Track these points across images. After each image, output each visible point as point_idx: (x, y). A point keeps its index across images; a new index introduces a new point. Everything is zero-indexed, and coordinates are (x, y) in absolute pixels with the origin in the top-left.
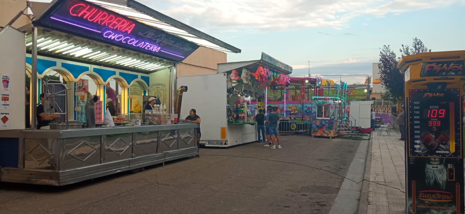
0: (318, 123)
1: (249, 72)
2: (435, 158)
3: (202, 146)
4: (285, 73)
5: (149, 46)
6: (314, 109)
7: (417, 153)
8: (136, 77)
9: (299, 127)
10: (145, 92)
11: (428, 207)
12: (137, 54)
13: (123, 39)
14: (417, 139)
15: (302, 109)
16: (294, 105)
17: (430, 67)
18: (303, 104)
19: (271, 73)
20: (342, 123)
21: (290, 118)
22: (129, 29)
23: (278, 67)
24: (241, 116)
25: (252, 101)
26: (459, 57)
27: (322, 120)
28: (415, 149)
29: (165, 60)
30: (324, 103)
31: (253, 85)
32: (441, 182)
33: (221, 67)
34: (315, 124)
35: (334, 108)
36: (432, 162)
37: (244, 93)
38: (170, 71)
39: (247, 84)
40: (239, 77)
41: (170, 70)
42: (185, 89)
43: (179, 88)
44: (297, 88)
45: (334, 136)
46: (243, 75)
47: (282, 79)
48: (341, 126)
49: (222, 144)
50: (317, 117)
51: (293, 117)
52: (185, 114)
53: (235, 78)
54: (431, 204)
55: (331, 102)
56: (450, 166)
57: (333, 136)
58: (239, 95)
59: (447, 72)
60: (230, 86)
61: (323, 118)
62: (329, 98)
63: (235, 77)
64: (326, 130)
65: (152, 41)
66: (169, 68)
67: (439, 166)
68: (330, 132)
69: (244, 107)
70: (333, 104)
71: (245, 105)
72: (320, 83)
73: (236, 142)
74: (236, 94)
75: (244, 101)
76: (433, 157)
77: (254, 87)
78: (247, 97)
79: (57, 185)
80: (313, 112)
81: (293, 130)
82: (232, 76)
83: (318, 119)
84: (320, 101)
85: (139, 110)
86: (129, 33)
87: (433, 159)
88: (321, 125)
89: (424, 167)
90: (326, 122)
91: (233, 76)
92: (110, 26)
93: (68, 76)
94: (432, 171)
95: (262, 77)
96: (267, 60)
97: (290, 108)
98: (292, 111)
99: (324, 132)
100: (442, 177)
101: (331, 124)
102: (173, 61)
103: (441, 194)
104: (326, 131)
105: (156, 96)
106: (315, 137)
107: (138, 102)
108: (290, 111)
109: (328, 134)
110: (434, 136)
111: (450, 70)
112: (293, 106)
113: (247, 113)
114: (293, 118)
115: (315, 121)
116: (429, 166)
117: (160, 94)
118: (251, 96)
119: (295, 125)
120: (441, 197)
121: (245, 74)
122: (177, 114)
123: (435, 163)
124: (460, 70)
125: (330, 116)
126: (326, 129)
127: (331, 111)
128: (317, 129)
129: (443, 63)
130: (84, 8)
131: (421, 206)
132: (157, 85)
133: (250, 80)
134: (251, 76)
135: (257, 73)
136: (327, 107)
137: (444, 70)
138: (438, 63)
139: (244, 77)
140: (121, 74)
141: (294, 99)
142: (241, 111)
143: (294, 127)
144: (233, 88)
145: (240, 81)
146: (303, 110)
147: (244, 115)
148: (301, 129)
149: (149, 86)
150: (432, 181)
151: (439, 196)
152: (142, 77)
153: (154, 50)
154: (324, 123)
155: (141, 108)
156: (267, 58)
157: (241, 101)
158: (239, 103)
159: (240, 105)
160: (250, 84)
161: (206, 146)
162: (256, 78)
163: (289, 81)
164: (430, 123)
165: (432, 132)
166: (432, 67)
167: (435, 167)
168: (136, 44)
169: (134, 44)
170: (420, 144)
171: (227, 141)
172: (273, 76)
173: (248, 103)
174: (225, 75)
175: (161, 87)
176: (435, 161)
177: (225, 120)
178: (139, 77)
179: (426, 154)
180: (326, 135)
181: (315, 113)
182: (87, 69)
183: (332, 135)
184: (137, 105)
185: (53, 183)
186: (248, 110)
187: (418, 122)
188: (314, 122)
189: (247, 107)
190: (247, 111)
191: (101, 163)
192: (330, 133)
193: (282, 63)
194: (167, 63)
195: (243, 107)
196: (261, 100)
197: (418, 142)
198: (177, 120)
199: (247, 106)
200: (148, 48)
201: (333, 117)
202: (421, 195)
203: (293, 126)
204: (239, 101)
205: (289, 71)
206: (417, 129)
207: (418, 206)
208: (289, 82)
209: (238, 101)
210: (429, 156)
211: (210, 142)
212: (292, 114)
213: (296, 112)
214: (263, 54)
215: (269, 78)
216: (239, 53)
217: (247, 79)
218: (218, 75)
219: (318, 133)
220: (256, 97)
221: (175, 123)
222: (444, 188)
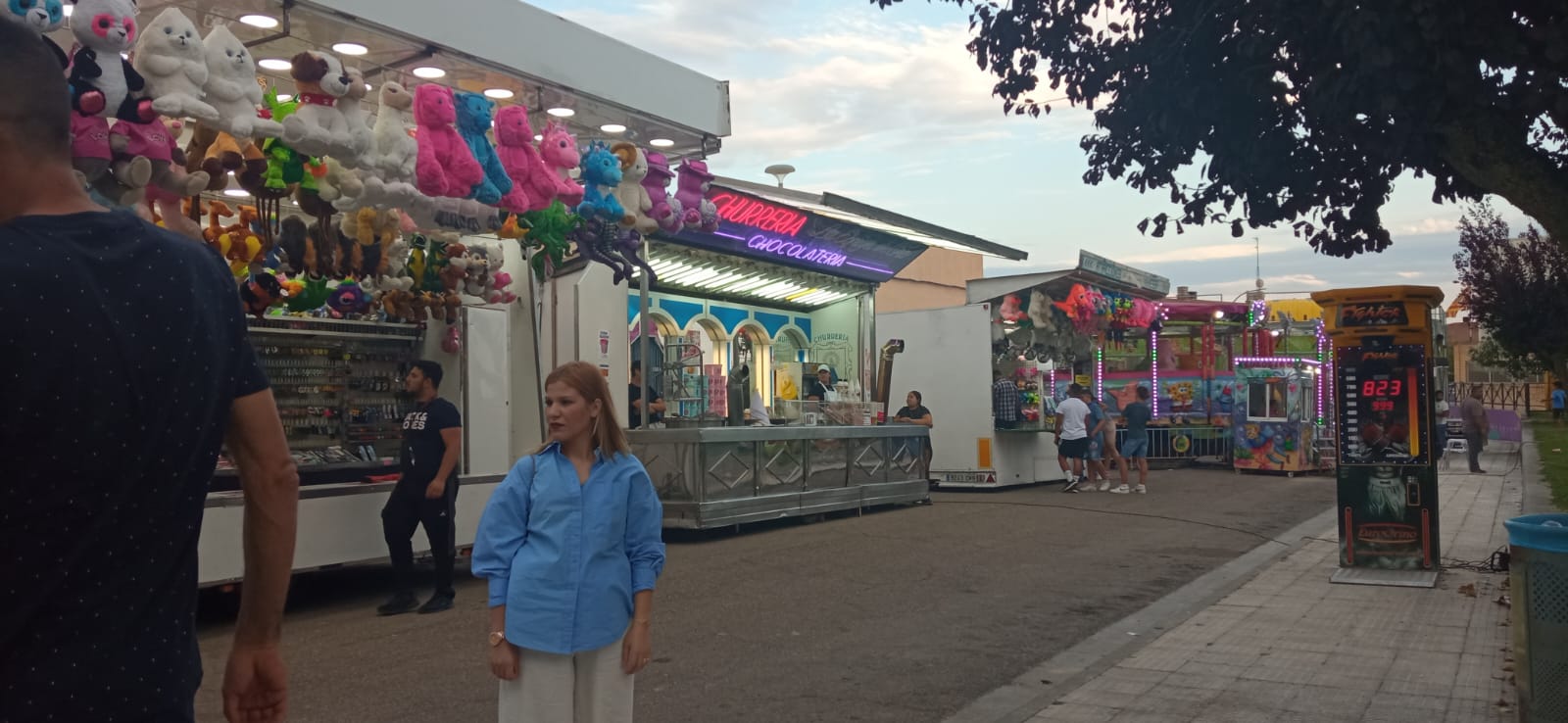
0: (1253, 434)
1: (1049, 298)
2: (1384, 467)
3: (934, 487)
4: (1149, 297)
5: (825, 256)
6: (1241, 394)
7: (1353, 458)
8: (785, 320)
9: (1200, 446)
10: (801, 355)
11: (1375, 553)
12: (798, 273)
13: (779, 247)
14: (1352, 434)
15: (1206, 394)
16: (1182, 382)
17: (1347, 312)
18: (1209, 380)
19: (1105, 301)
20: (1328, 432)
21: (1172, 419)
22: (795, 228)
23: (1125, 283)
24: (1028, 414)
25: (1058, 372)
26: (1390, 296)
27: (1263, 424)
28: (1350, 451)
29: (850, 281)
30: (1269, 375)
31: (1059, 331)
32: (1396, 509)
33: (975, 289)
34: (1245, 437)
35: (1299, 389)
36: (1379, 475)
37: (1035, 353)
38: (860, 305)
39: (1043, 329)
40: (1021, 312)
41: (860, 303)
42: (897, 346)
43: (881, 343)
44: (1195, 332)
45: (1301, 469)
46: (1034, 306)
47: (1138, 313)
48: (1327, 443)
49: (981, 480)
50: (1251, 415)
51: (1179, 416)
52: (897, 402)
53: (1011, 315)
54: (1379, 548)
55: (1290, 372)
56: (1410, 480)
57: (1296, 469)
58: (1022, 357)
59: (1375, 319)
60: (999, 336)
61: (1267, 419)
62: (1282, 363)
63: (1013, 313)
64: (1277, 452)
65: (833, 246)
66: (856, 297)
67: (1392, 481)
68: (1288, 457)
69: (1036, 388)
70: (1295, 377)
71: (1040, 383)
72: (1262, 318)
73: (1018, 476)
74: (1014, 353)
75: (1036, 373)
76: (1380, 464)
77: (1063, 334)
78: (1043, 361)
79: (696, 527)
80: (1236, 402)
81: (1181, 454)
82: (1004, 311)
83: (1253, 422)
84: (1258, 370)
85: (794, 395)
86: (793, 234)
87: (1381, 469)
88: (1262, 439)
89: (1367, 483)
90: (1275, 429)
91: (1005, 309)
92: (762, 227)
93: (668, 326)
94: (1380, 490)
95: (1081, 310)
96: (1094, 269)
97: (1169, 391)
98: (1176, 400)
99: (1270, 457)
100: (1398, 500)
101: (1290, 435)
102: (866, 283)
103: (1396, 529)
104: (1276, 456)
105: (828, 362)
106: (1246, 471)
107: (791, 377)
108: (1171, 400)
109: (1282, 463)
110: (1381, 428)
111: (1380, 317)
112: (1179, 386)
113: (1045, 404)
114: (1179, 421)
115: (1244, 427)
116: (1375, 482)
117: (838, 358)
118: (1054, 360)
119: (1186, 439)
120: (1398, 535)
121: (1038, 304)
122: (883, 404)
123: (1384, 476)
124: (1394, 317)
125: (1288, 412)
126: (1278, 449)
127: (1292, 399)
128: (1249, 450)
129: (1367, 305)
130: (728, 200)
131: (1363, 552)
132: (829, 338)
133: (1051, 319)
134: (1053, 308)
135: (1071, 300)
136: (1282, 385)
137: (1369, 317)
138: (1359, 306)
139: (1036, 313)
140: (758, 316)
141: (1185, 365)
142: (1027, 399)
143: (1183, 445)
144: (1007, 338)
145: (1025, 323)
146: (1209, 396)
147: (1035, 411)
148: (1204, 453)
149: (810, 341)
150: (1381, 507)
151: (1394, 533)
152: (798, 321)
153: (833, 264)
154: (1269, 432)
155: (798, 390)
156: (1095, 263)
157: (1028, 372)
158: (1023, 377)
159: (1023, 384)
160: (1053, 328)
161: (941, 484)
162: (1069, 315)
163: (1167, 314)
164: (1376, 406)
165: (1378, 421)
166: (1350, 312)
167: (1387, 483)
168: (801, 255)
169: (797, 255)
170: (1357, 443)
171: (994, 473)
172: (1113, 307)
173: (1047, 378)
174: (985, 307)
175: (837, 341)
176: (1385, 472)
177: (988, 420)
178: (792, 321)
179: (1369, 461)
180: (1277, 467)
181: (1243, 404)
182: (698, 309)
183: (1293, 465)
184: (790, 384)
185: (689, 523)
186: (1047, 398)
187: (1354, 404)
188: (1241, 429)
189: (1045, 388)
190: (1044, 400)
191: (755, 495)
192: (1288, 461)
193: (1136, 272)
194: (854, 286)
195: (1032, 389)
196: (1084, 369)
197: (1353, 438)
198: (883, 418)
199: (1044, 385)
200: (823, 260)
201: (1295, 416)
202: (1361, 531)
203: (1180, 442)
204: (1021, 374)
205: (1159, 289)
206: (1352, 417)
207: (1357, 552)
208: (1166, 318)
209: (1019, 375)
210: (1374, 463)
211: (950, 475)
212: (1177, 407)
213: (1189, 402)
214: (1083, 255)
215: (1101, 313)
216: (1022, 261)
217: (1043, 316)
218: (970, 308)
219: (1253, 461)
220: (1068, 361)
221: (879, 424)
222: (1402, 518)
